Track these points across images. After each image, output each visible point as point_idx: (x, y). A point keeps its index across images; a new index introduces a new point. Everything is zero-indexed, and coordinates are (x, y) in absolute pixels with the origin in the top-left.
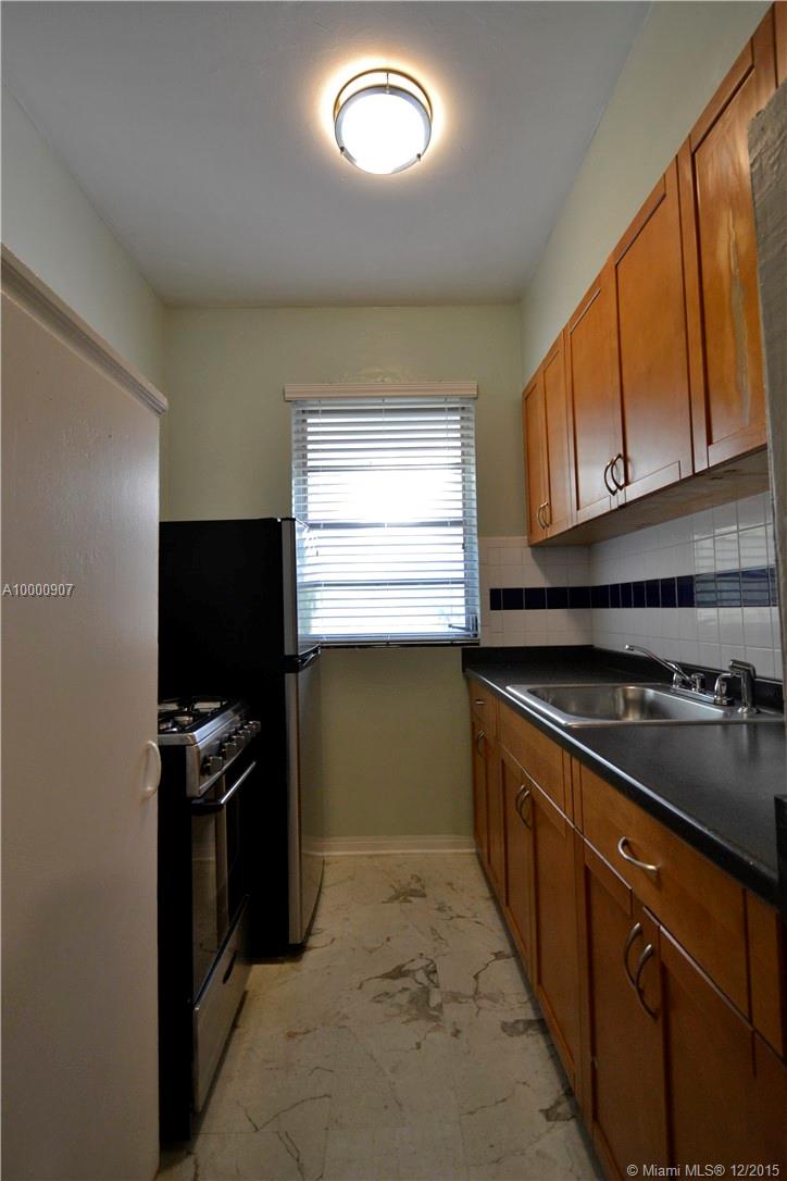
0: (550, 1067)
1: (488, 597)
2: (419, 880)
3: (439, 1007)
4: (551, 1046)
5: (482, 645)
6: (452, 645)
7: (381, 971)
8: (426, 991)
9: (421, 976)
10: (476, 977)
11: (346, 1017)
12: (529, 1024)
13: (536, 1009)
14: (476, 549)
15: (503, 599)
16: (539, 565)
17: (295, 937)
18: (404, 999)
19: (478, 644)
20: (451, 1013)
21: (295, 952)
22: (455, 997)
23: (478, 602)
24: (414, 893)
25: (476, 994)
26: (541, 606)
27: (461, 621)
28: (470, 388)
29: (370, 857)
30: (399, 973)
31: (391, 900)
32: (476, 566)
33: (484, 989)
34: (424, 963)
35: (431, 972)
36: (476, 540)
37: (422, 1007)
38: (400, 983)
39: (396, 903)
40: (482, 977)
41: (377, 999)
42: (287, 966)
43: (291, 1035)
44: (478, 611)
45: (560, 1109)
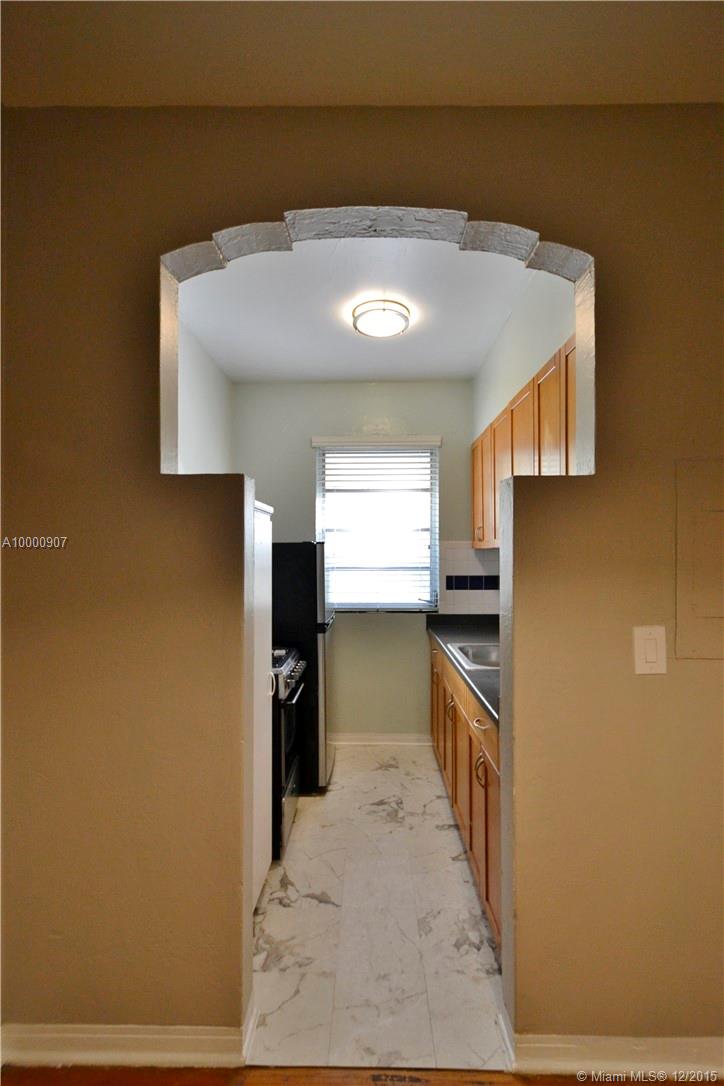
0: (459, 842)
1: (445, 581)
2: (395, 759)
3: (403, 818)
4: (460, 835)
5: (440, 612)
6: (421, 612)
7: (371, 802)
8: (396, 811)
9: (394, 805)
10: (425, 806)
11: (353, 820)
12: (450, 826)
13: (455, 820)
14: (438, 549)
15: (455, 583)
16: (480, 560)
17: (322, 783)
18: (384, 814)
19: (436, 612)
20: (409, 820)
21: (322, 791)
22: (412, 814)
23: (438, 584)
24: (391, 766)
25: (424, 813)
26: (480, 588)
27: (428, 597)
28: (436, 440)
29: (365, 746)
30: (381, 803)
31: (377, 769)
32: (438, 560)
33: (428, 811)
34: (395, 799)
35: (400, 803)
36: (437, 543)
37: (393, 816)
38: (381, 807)
39: (380, 771)
40: (427, 807)
41: (369, 814)
42: (318, 798)
43: (324, 826)
44: (438, 590)
45: (461, 857)
